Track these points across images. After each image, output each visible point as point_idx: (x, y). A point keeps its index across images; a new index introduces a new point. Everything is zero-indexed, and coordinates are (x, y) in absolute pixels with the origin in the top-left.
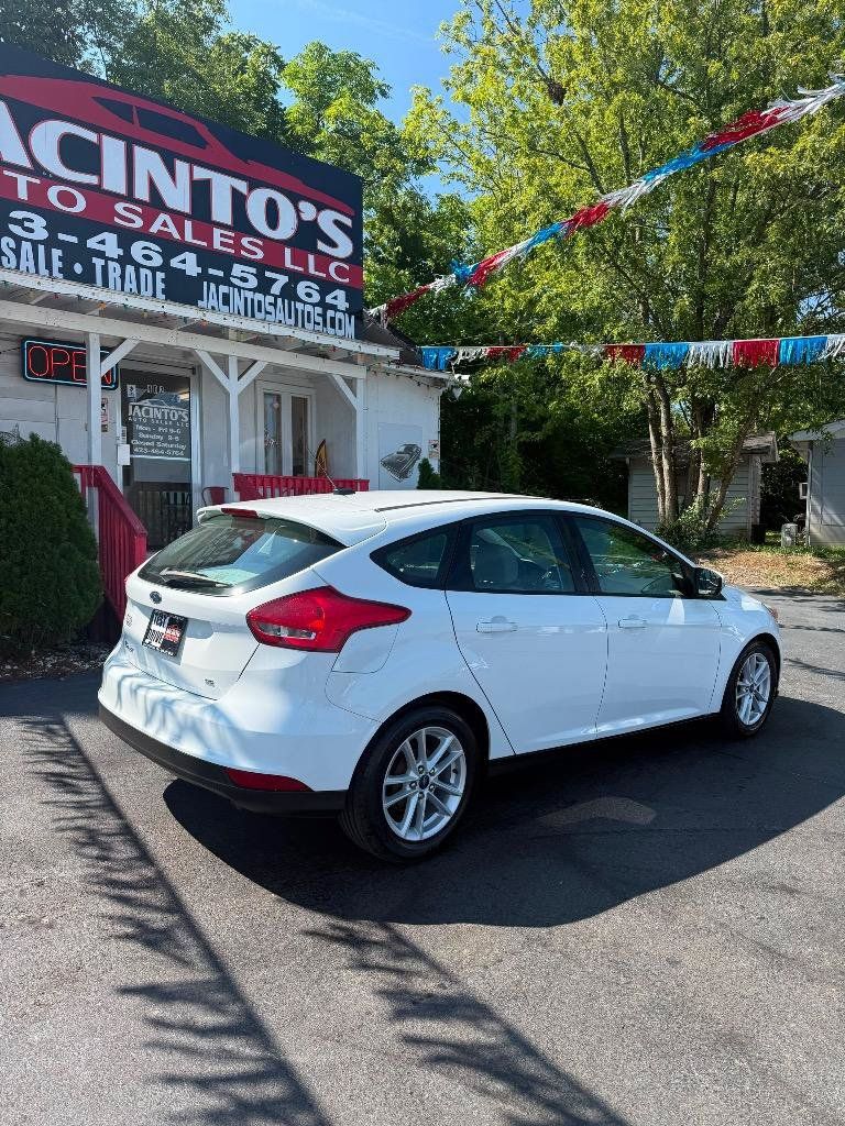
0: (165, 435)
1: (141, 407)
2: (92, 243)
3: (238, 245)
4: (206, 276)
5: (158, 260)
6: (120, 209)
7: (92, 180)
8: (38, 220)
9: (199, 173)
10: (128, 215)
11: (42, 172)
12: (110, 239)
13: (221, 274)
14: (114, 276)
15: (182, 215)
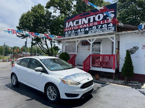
3: (94, 24)
4: (89, 30)
5: (84, 30)
6: (80, 26)
7: (78, 24)
8: (74, 31)
9: (89, 17)
10: (81, 27)
11: (74, 26)
12: (79, 30)
13: (91, 29)
14: (79, 34)
15: (87, 24)
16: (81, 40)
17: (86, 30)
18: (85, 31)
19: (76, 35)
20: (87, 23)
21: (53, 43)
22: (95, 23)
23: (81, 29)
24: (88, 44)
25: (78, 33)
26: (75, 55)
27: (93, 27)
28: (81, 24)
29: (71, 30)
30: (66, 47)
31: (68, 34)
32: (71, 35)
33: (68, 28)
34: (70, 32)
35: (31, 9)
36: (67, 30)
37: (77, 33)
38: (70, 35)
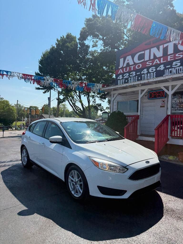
0: (180, 106)
1: (174, 100)
2: (142, 73)
3: (175, 57)
4: (166, 69)
5: (154, 70)
6: (147, 63)
7: (143, 60)
8: (134, 72)
9: (165, 45)
10: (149, 64)
11: (135, 64)
12: (145, 70)
13: (170, 66)
14: (146, 77)
15: (160, 57)
16: (149, 89)
17: (158, 69)
18: (156, 71)
19: (138, 80)
20: (162, 55)
21: (91, 99)
22: (177, 55)
23: (148, 68)
24: (162, 96)
25: (143, 76)
26: (137, 117)
27: (174, 63)
28: (148, 59)
29: (129, 72)
30: (118, 102)
31: (122, 79)
32: (128, 81)
33: (122, 68)
34: (126, 76)
35: (56, 44)
36: (121, 71)
37: (140, 76)
38: (126, 81)
